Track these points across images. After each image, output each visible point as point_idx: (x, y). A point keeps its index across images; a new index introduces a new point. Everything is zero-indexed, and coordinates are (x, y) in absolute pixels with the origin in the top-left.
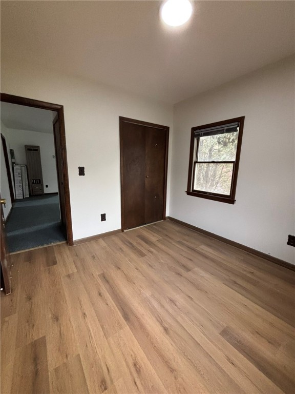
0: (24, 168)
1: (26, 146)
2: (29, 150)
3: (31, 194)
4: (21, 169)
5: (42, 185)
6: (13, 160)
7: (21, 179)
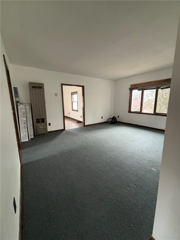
0: (28, 107)
1: (30, 83)
2: (33, 87)
3: (36, 134)
4: (25, 109)
5: (46, 124)
6: (17, 99)
7: (25, 119)
